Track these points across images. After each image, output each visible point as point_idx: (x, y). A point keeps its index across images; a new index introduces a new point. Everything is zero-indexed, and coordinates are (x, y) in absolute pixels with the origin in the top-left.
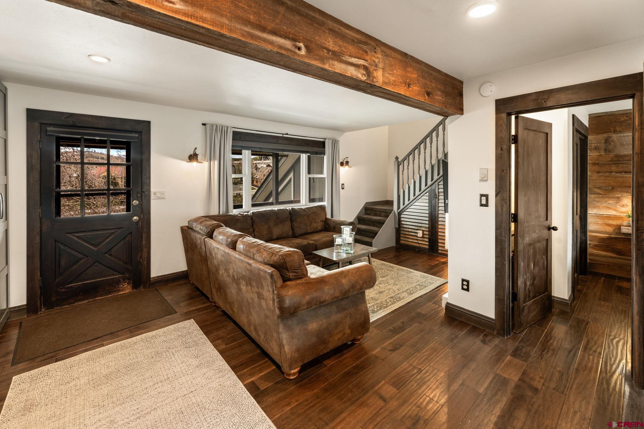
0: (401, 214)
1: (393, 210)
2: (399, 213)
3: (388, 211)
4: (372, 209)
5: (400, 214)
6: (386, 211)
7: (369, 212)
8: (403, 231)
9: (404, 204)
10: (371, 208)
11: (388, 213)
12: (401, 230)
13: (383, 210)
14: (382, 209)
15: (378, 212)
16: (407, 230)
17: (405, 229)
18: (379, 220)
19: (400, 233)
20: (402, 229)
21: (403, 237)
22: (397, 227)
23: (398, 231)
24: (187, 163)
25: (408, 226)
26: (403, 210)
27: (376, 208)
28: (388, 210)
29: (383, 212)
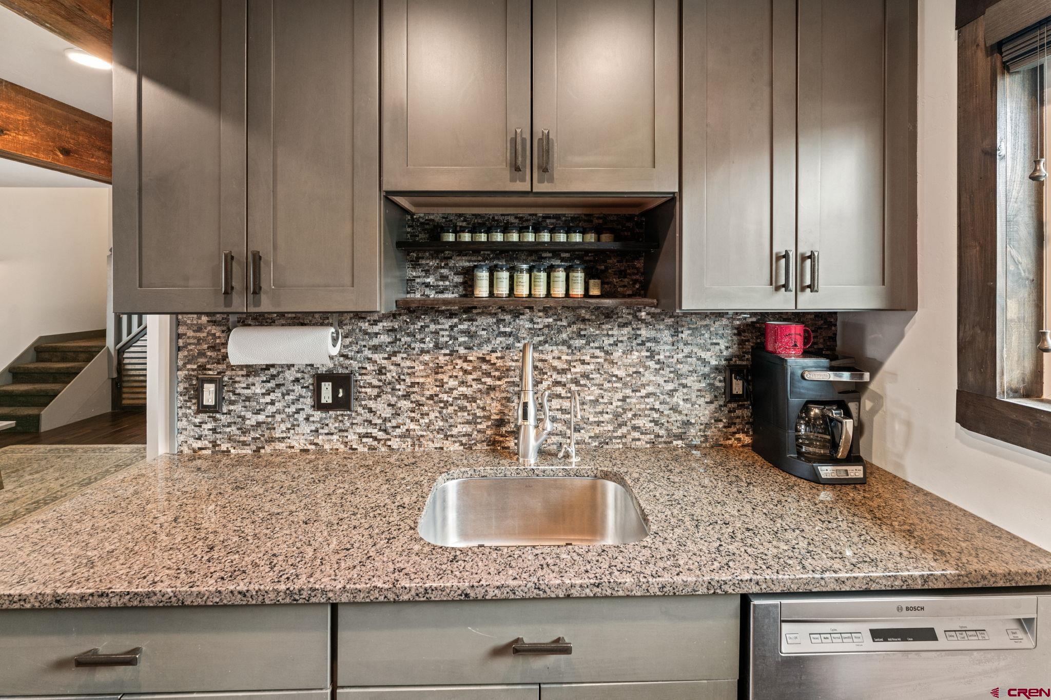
0: (124, 352)
1: (104, 347)
2: (119, 350)
3: (94, 349)
4: (54, 350)
5: (120, 352)
6: (90, 350)
7: (45, 355)
8: (128, 381)
9: (129, 332)
10: (53, 347)
11: (92, 354)
12: (123, 382)
13: (78, 350)
14: (78, 347)
15: (70, 354)
16: (137, 378)
17: (132, 378)
18: (68, 368)
19: (121, 387)
20: (126, 379)
21: (127, 393)
22: (115, 375)
23: (117, 384)
25: (137, 373)
26: (129, 344)
28: (95, 347)
29: (82, 352)
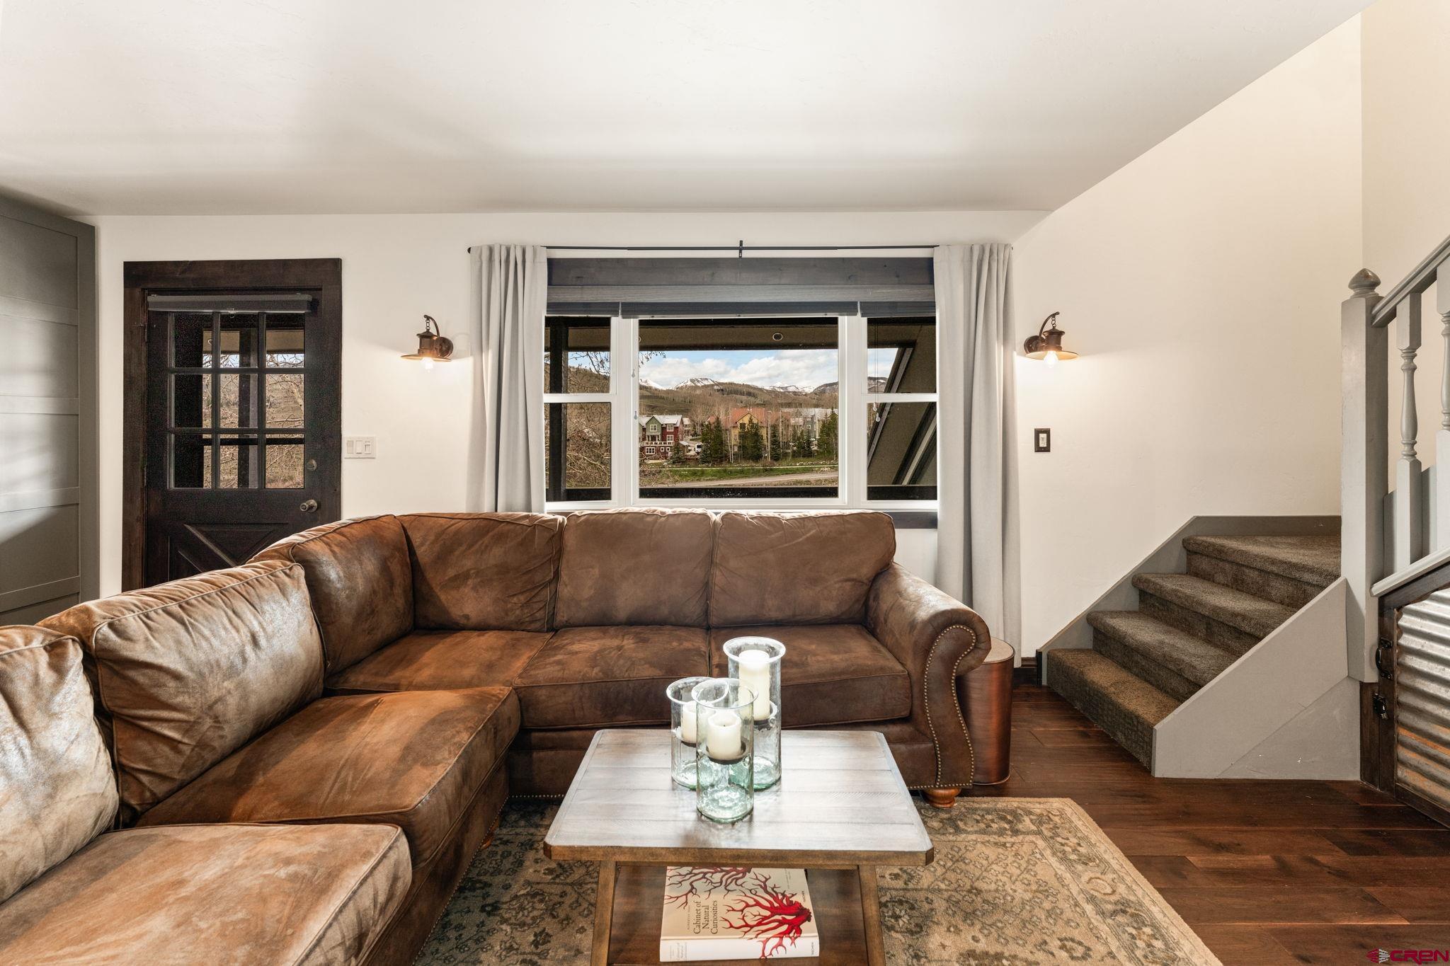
0: (1399, 609)
1: (1337, 576)
2: (1382, 598)
3: (1307, 577)
4: (1219, 554)
5: (1388, 607)
6: (1296, 574)
7: (1204, 564)
10: (1213, 545)
11: (1309, 589)
13: (1275, 569)
14: (1273, 561)
15: (1254, 574)
17: (1432, 707)
19: (1392, 723)
21: (1414, 750)
22: (1370, 677)
23: (1378, 702)
24: (404, 360)
26: (1414, 591)
27: (1242, 553)
28: (1311, 570)
29: (1272, 574)
